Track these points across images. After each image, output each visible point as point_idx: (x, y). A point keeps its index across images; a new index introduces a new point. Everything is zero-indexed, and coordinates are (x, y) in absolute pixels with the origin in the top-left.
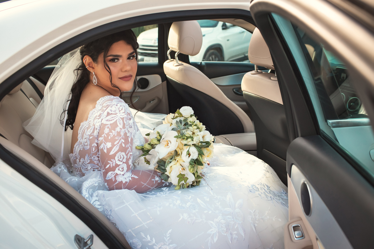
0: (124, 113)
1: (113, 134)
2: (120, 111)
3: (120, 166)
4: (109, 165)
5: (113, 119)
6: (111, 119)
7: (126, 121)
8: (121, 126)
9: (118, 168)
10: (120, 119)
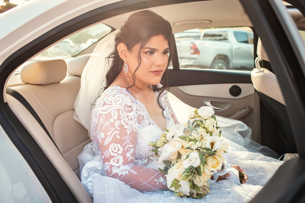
0: (121, 104)
1: (106, 124)
2: (116, 102)
3: (115, 158)
4: (104, 155)
5: (108, 109)
6: (106, 110)
7: (122, 113)
8: (116, 118)
9: (112, 159)
10: (115, 110)
